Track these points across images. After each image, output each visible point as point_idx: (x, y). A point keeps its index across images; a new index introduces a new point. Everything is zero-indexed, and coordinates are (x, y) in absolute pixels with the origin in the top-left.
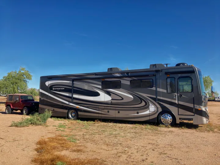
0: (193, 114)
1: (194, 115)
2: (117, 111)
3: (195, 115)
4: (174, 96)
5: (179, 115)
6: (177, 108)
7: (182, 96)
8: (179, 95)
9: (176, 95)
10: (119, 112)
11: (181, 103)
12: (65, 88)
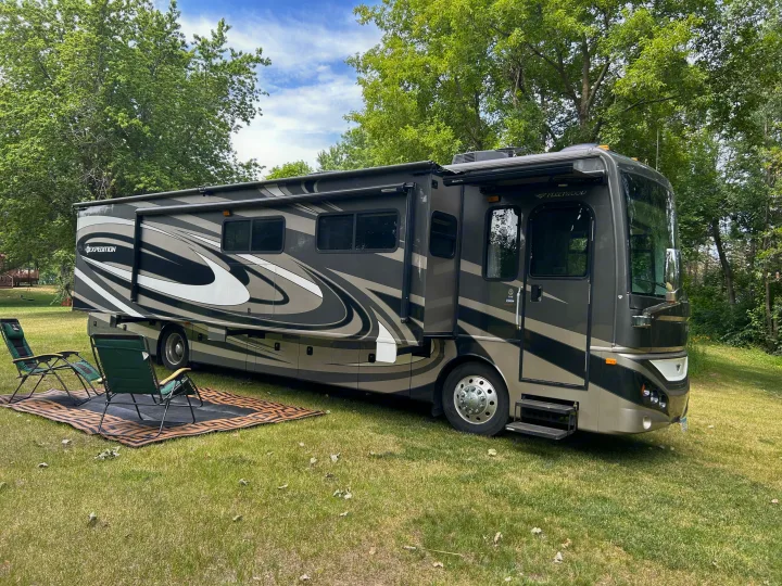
0: (580, 381)
1: (585, 388)
2: (304, 348)
3: (591, 385)
4: (511, 292)
5: (521, 380)
6: (518, 349)
7: (545, 294)
8: (529, 288)
9: (516, 290)
10: (310, 352)
11: (534, 325)
12: (118, 247)
